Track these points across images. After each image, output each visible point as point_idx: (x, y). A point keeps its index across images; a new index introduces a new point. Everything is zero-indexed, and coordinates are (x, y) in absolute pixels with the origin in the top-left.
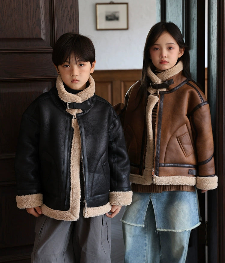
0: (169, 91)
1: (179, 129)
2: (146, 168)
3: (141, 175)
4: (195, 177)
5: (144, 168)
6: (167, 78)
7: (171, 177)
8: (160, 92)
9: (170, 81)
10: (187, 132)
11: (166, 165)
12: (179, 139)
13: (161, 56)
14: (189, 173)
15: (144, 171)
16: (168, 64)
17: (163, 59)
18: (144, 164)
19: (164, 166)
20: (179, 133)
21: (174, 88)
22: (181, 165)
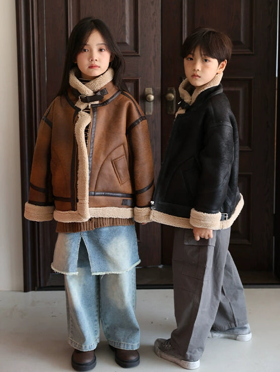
0: (102, 104)
1: (115, 151)
2: (79, 201)
3: (75, 211)
4: (130, 209)
5: (77, 201)
6: (99, 88)
7: (102, 208)
8: (92, 105)
9: (103, 91)
10: (123, 155)
11: (97, 193)
12: (114, 163)
13: (91, 58)
14: (124, 204)
15: (78, 204)
16: (99, 69)
17: (93, 62)
18: (77, 195)
19: (94, 195)
20: (114, 156)
21: (109, 100)
22: (115, 194)
